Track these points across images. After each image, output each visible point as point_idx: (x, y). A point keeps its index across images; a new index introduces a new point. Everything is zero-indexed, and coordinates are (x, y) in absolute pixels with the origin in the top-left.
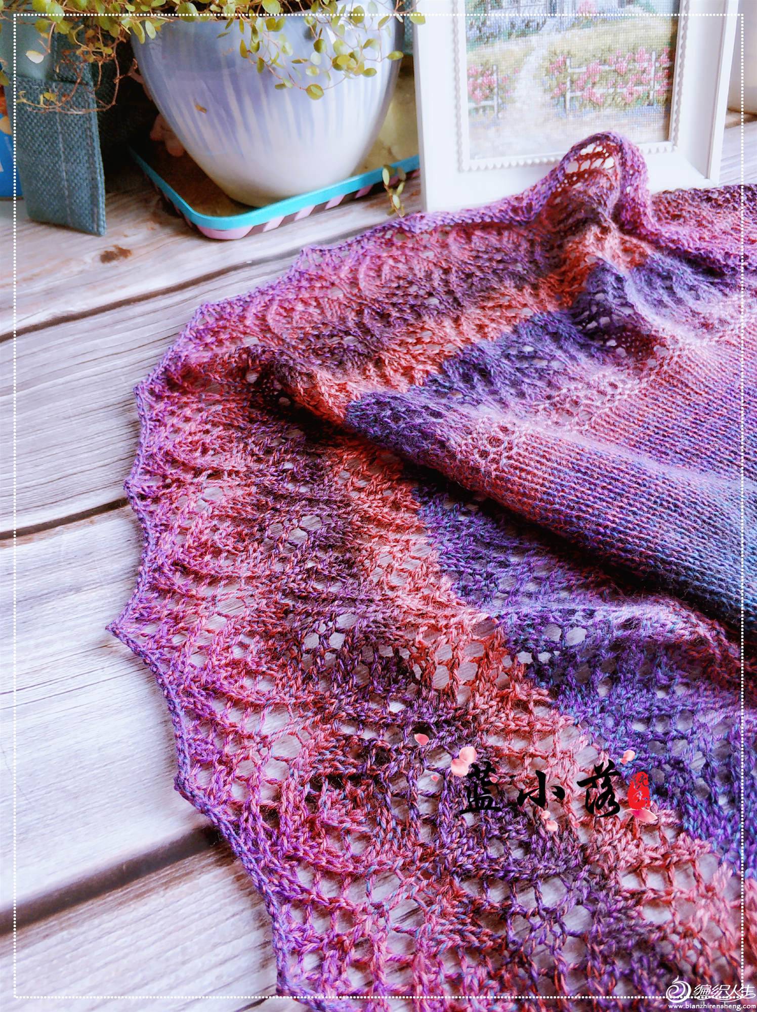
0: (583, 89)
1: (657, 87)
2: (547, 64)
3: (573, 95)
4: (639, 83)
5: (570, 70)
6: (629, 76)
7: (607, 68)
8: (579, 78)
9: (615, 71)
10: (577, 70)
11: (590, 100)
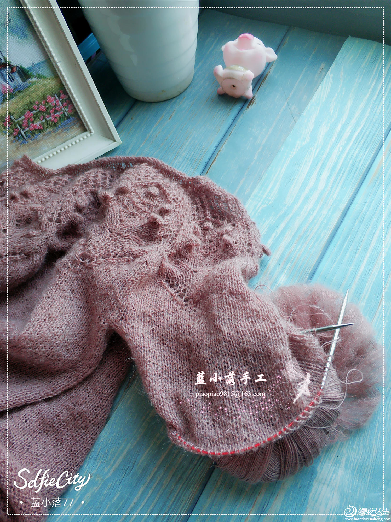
0: (28, 127)
1: (67, 109)
2: (1, 123)
3: (25, 131)
4: (56, 111)
5: (16, 121)
6: (49, 111)
8: (23, 123)
9: (40, 111)
10: (20, 119)
11: (35, 130)
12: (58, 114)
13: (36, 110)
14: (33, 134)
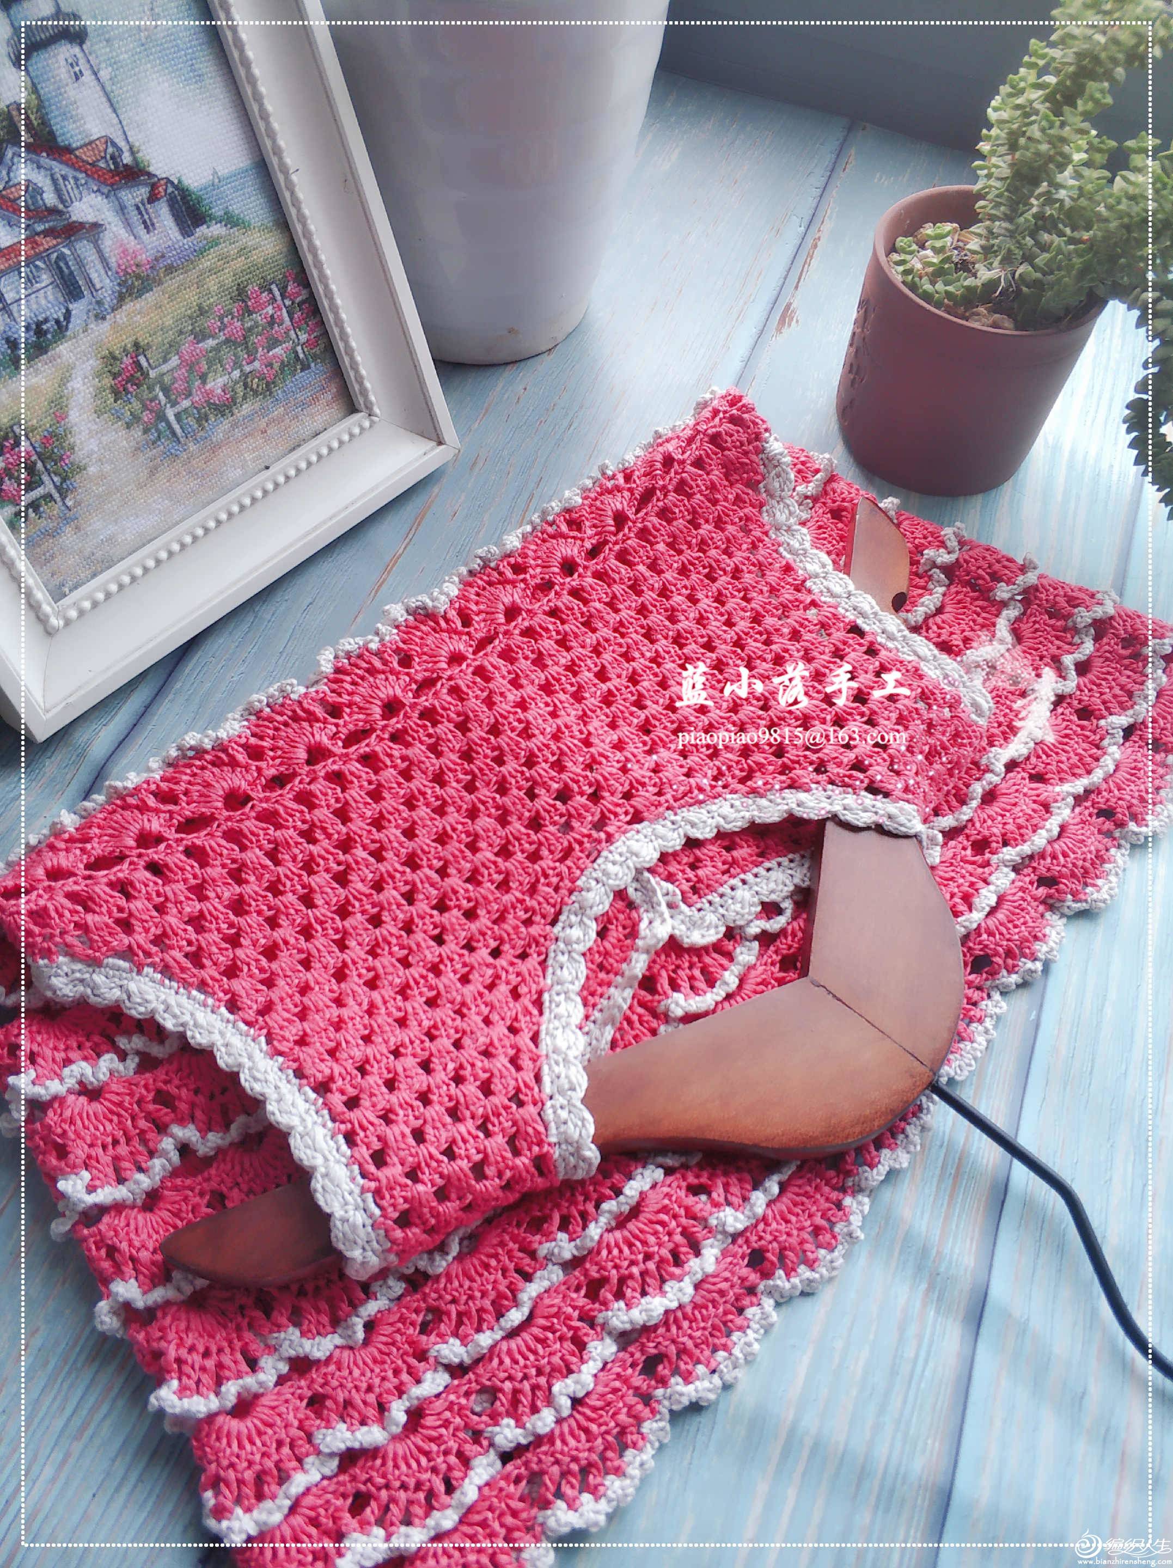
0: (188, 394)
1: (304, 337)
2: (108, 381)
3: (178, 409)
4: (273, 343)
5: (152, 374)
6: (254, 339)
7: (211, 343)
8: (175, 380)
9: (227, 341)
10: (165, 368)
11: (209, 404)
12: (278, 351)
13: (213, 336)
14: (202, 419)
